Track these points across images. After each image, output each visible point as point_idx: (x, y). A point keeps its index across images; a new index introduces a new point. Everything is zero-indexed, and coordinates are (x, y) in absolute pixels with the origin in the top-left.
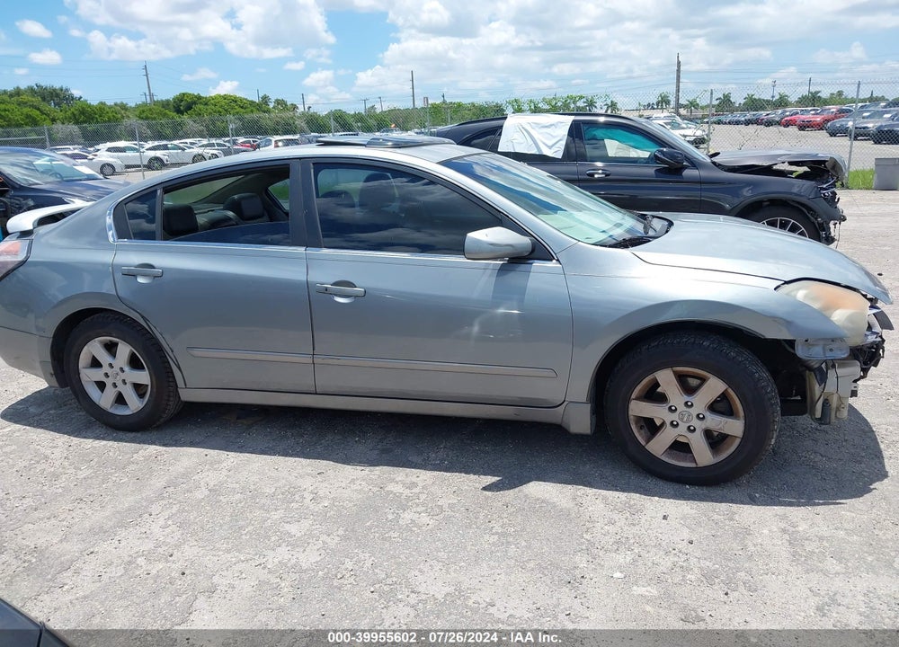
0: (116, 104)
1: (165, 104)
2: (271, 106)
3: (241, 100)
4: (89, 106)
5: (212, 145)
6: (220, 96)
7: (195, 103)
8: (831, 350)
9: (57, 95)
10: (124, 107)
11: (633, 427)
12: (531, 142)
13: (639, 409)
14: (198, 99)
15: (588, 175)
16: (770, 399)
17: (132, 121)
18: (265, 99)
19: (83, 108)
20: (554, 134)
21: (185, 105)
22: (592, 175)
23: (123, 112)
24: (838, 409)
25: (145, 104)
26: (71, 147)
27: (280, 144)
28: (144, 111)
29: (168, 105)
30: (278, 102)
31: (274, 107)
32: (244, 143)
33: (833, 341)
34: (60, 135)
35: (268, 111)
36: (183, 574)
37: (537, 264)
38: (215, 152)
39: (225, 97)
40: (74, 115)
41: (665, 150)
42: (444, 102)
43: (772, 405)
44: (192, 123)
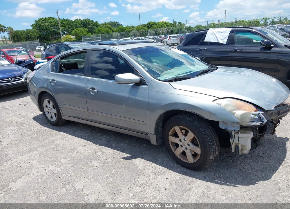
0: (131, 26)
1: (145, 26)
2: (177, 24)
3: (167, 23)
4: (123, 27)
5: (153, 38)
6: (161, 22)
7: (153, 25)
8: (234, 127)
9: (115, 24)
10: (133, 27)
11: (170, 145)
12: (216, 38)
13: (172, 139)
14: (154, 24)
15: (235, 50)
16: (208, 142)
17: (135, 31)
18: (175, 23)
19: (121, 28)
20: (224, 35)
21: (150, 25)
22: (236, 50)
23: (133, 28)
24: (242, 150)
25: (139, 26)
26: (114, 40)
27: (171, 37)
28: (138, 28)
29: (146, 26)
30: (179, 23)
31: (178, 25)
32: (163, 37)
33: (234, 123)
34: (114, 36)
35: (175, 26)
36: (27, 168)
37: (142, 86)
38: (153, 40)
39: (162, 22)
40: (119, 30)
41: (266, 40)
42: (236, 21)
43: (209, 145)
44: (151, 31)
